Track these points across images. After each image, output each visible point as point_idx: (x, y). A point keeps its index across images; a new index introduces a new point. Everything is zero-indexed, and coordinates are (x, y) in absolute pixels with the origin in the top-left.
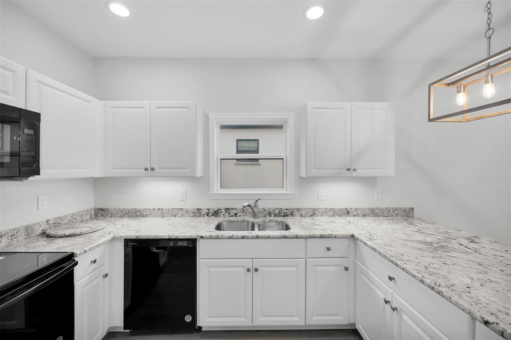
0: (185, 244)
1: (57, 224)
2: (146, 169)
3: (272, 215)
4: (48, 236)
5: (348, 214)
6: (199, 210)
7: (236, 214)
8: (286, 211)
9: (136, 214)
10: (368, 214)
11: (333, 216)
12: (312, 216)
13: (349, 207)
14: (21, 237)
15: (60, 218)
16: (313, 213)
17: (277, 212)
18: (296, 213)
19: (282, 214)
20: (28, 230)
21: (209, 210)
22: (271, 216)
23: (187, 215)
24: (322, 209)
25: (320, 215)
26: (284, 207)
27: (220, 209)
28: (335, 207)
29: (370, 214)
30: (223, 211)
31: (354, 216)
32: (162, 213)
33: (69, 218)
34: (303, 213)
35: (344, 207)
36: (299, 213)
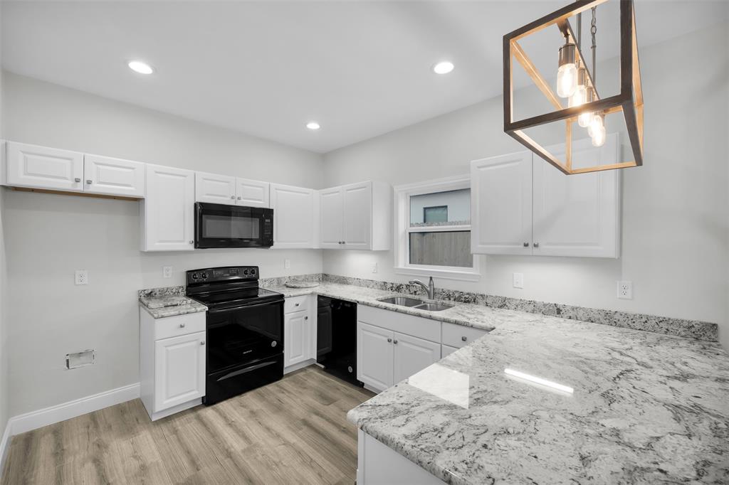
0: (349, 306)
1: (295, 280)
2: (340, 243)
3: (452, 299)
4: (287, 287)
5: (559, 313)
6: (385, 283)
7: (415, 292)
8: (467, 296)
9: (343, 281)
10: (599, 319)
11: (533, 312)
12: (501, 307)
13: (560, 303)
14: (275, 284)
15: (298, 277)
16: (503, 304)
17: (457, 295)
18: (479, 299)
19: (463, 299)
20: (279, 280)
21: (393, 284)
22: (450, 299)
23: (376, 287)
24: (517, 300)
25: (513, 307)
26: (466, 291)
27: (401, 285)
28: (537, 300)
29: (602, 320)
30: (404, 287)
31: (570, 318)
32: (360, 283)
33: (303, 278)
34: (489, 301)
35: (553, 302)
36: (484, 301)
